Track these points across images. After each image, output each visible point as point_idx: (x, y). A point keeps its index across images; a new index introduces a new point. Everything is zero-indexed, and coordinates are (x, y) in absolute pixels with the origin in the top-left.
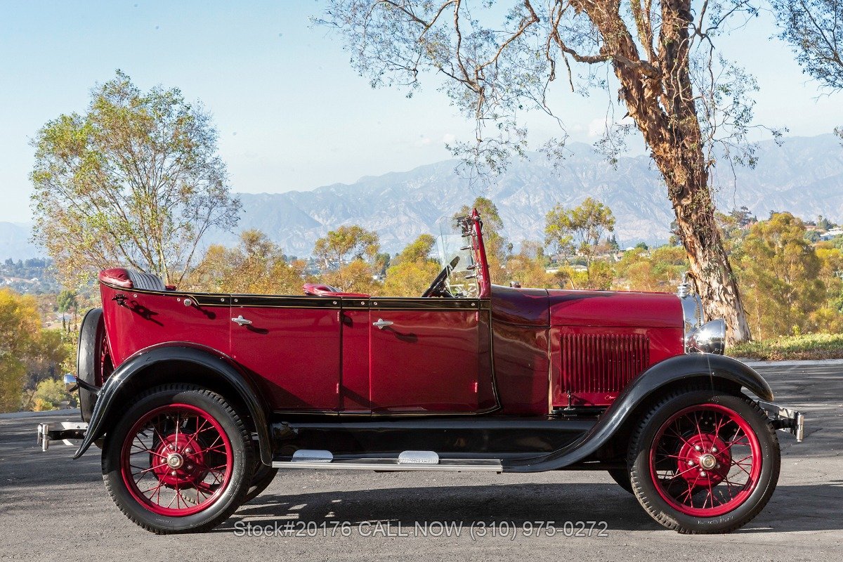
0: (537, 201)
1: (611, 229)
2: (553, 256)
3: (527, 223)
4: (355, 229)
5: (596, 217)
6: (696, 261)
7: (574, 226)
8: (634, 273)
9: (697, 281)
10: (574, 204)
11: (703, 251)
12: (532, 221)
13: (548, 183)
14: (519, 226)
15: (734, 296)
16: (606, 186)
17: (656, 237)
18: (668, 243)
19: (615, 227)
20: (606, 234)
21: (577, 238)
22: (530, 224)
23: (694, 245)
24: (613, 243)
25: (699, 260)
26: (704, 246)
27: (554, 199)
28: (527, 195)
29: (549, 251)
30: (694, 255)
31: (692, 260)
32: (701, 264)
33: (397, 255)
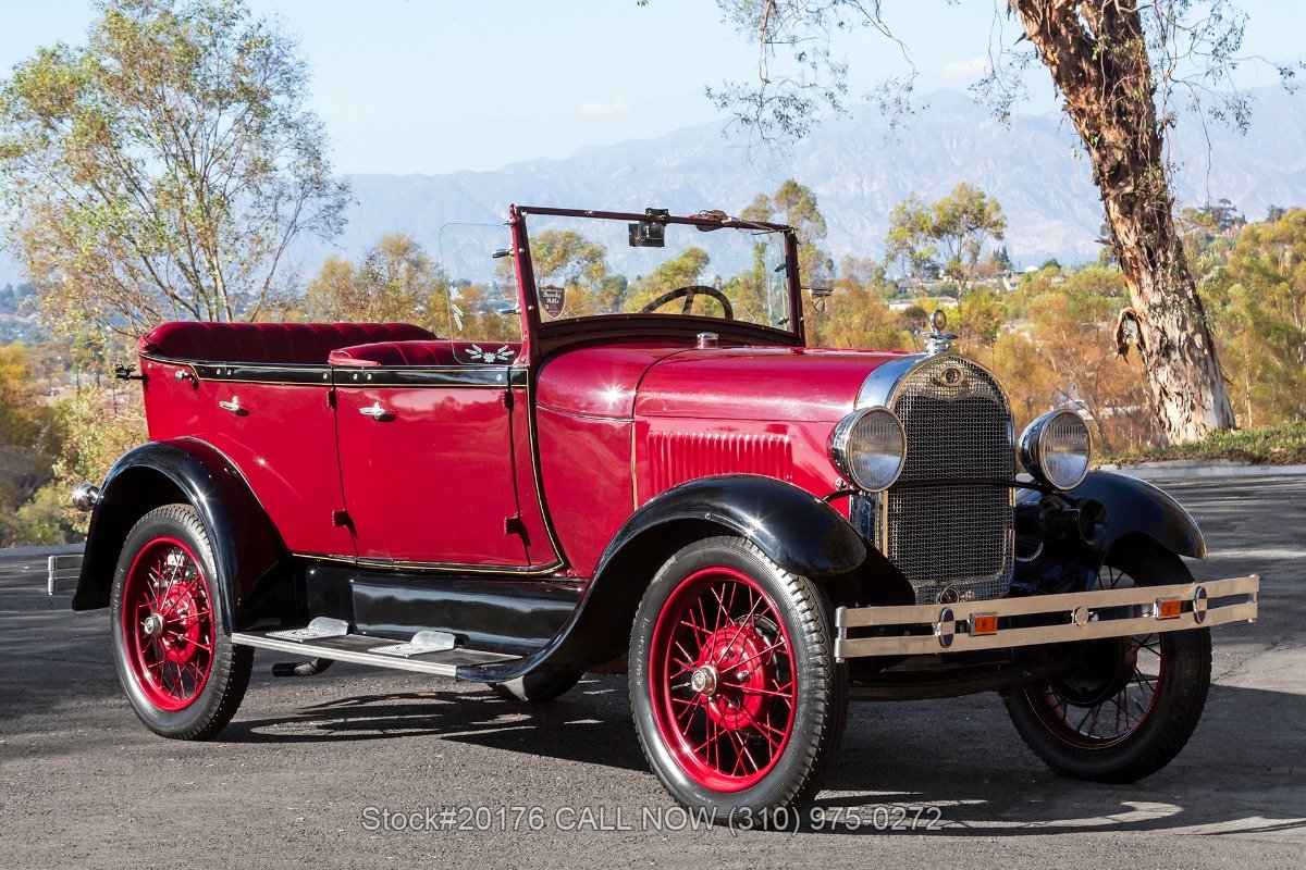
0: (874, 188)
1: (999, 236)
2: (900, 280)
3: (858, 226)
4: (570, 235)
5: (974, 215)
6: (1141, 292)
7: (938, 232)
8: (1039, 311)
9: (1142, 326)
10: (936, 195)
11: (1153, 275)
12: (867, 222)
13: (894, 159)
14: (845, 231)
15: (1206, 352)
16: (991, 164)
17: (1075, 249)
18: (1097, 259)
19: (1006, 233)
20: (991, 245)
21: (942, 251)
22: (863, 227)
23: (1137, 264)
24: (1002, 259)
25: (1146, 290)
26: (1154, 266)
27: (904, 186)
28: (859, 179)
29: (894, 273)
30: (1139, 281)
31: (1133, 290)
32: (1150, 296)
33: (639, 278)
